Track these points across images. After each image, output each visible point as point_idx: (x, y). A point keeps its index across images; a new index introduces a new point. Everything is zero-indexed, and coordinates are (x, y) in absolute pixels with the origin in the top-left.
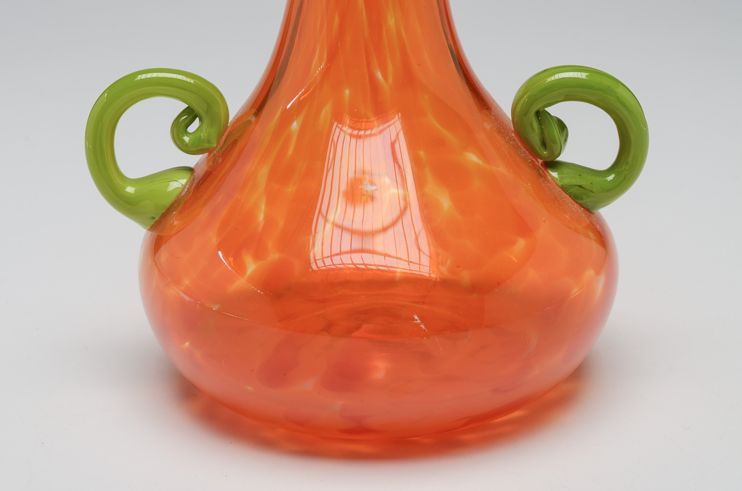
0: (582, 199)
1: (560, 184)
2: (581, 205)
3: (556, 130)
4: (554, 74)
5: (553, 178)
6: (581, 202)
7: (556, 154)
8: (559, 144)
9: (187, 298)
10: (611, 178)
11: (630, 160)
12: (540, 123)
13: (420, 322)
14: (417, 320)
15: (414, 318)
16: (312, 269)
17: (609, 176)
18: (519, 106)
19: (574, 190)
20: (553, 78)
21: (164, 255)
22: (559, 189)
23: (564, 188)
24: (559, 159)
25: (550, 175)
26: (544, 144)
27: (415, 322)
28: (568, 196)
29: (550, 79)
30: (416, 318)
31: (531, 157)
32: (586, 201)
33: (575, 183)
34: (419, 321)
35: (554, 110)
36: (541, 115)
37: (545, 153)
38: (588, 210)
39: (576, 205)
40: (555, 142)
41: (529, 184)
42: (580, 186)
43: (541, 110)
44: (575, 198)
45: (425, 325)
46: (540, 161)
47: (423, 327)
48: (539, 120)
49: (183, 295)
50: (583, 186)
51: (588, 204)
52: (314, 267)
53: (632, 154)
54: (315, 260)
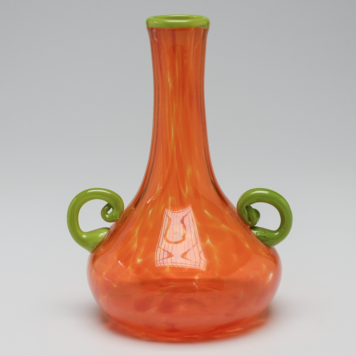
0: (265, 242)
1: (256, 236)
2: (265, 244)
3: (254, 215)
4: (254, 191)
5: (253, 233)
6: (265, 243)
7: (255, 223)
8: (256, 220)
9: (106, 279)
10: (277, 233)
11: (285, 226)
12: (248, 211)
17: (276, 233)
18: (239, 204)
19: (262, 238)
20: (253, 193)
21: (97, 262)
22: (255, 238)
23: (258, 237)
24: (256, 226)
25: (252, 232)
26: (249, 219)
28: (259, 240)
29: (252, 194)
30: (194, 283)
31: (244, 224)
33: (262, 235)
34: (195, 285)
35: (254, 206)
36: (248, 208)
37: (250, 223)
38: (268, 246)
39: (262, 244)
40: (254, 219)
42: (264, 237)
43: (248, 205)
44: (262, 241)
45: (197, 286)
46: (249, 227)
47: (197, 287)
49: (105, 278)
50: (266, 236)
51: (268, 244)
52: (157, 266)
53: (285, 224)
54: (156, 261)
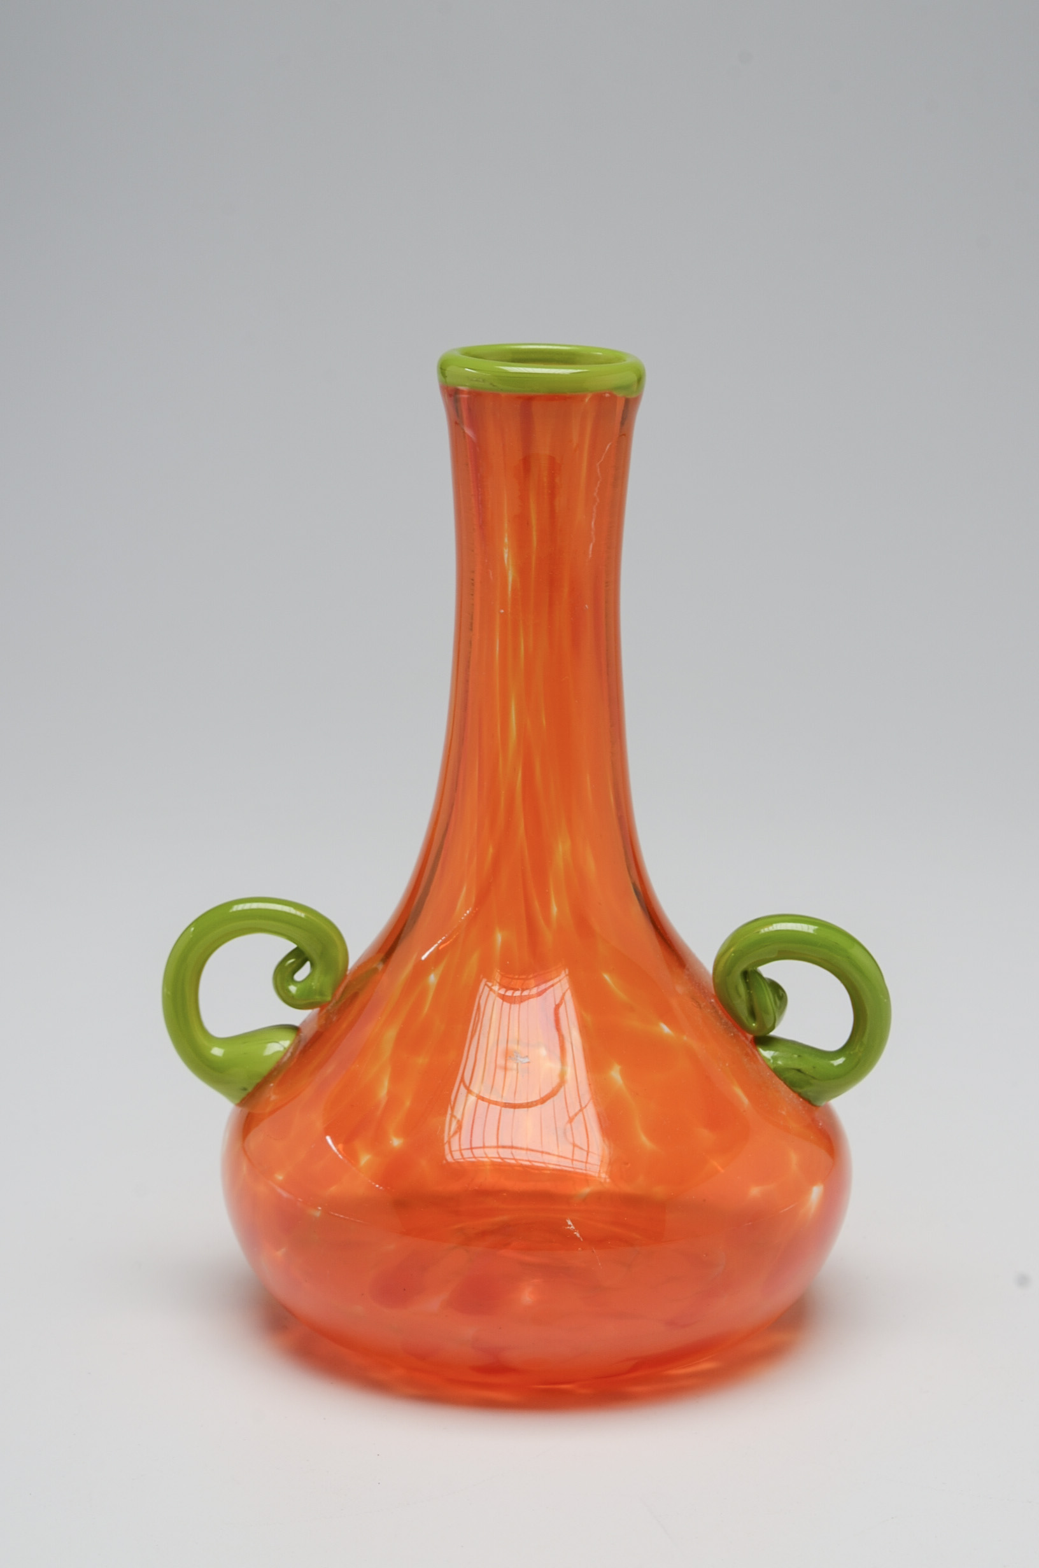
0: (801, 1088)
1: (772, 1067)
2: (800, 1095)
3: (768, 997)
4: (771, 924)
5: (763, 1058)
6: (800, 1090)
7: (769, 1026)
8: (772, 1015)
9: (285, 1194)
10: (841, 1060)
11: (865, 1040)
12: (748, 986)
13: (574, 1228)
14: (570, 1226)
15: (567, 1223)
16: (446, 1160)
17: (837, 1059)
18: (722, 964)
19: (790, 1075)
20: (766, 930)
21: (257, 1137)
22: (769, 1073)
23: (778, 1072)
24: (772, 1034)
25: (760, 1054)
26: (753, 1014)
27: (568, 1227)
28: (782, 1083)
29: (762, 931)
30: (570, 1223)
31: (735, 1030)
32: (809, 1091)
33: (792, 1066)
34: (572, 1227)
35: (768, 971)
36: (750, 976)
37: (754, 1025)
38: (809, 1102)
39: (792, 1094)
40: (767, 1012)
41: (727, 1065)
42: (799, 1071)
43: (750, 969)
44: (791, 1085)
45: (580, 1233)
46: (750, 1036)
47: (578, 1235)
48: (747, 983)
49: (280, 1190)
50: (803, 1070)
51: (809, 1094)
52: (449, 1158)
53: (868, 1031)
54: (449, 1143)
